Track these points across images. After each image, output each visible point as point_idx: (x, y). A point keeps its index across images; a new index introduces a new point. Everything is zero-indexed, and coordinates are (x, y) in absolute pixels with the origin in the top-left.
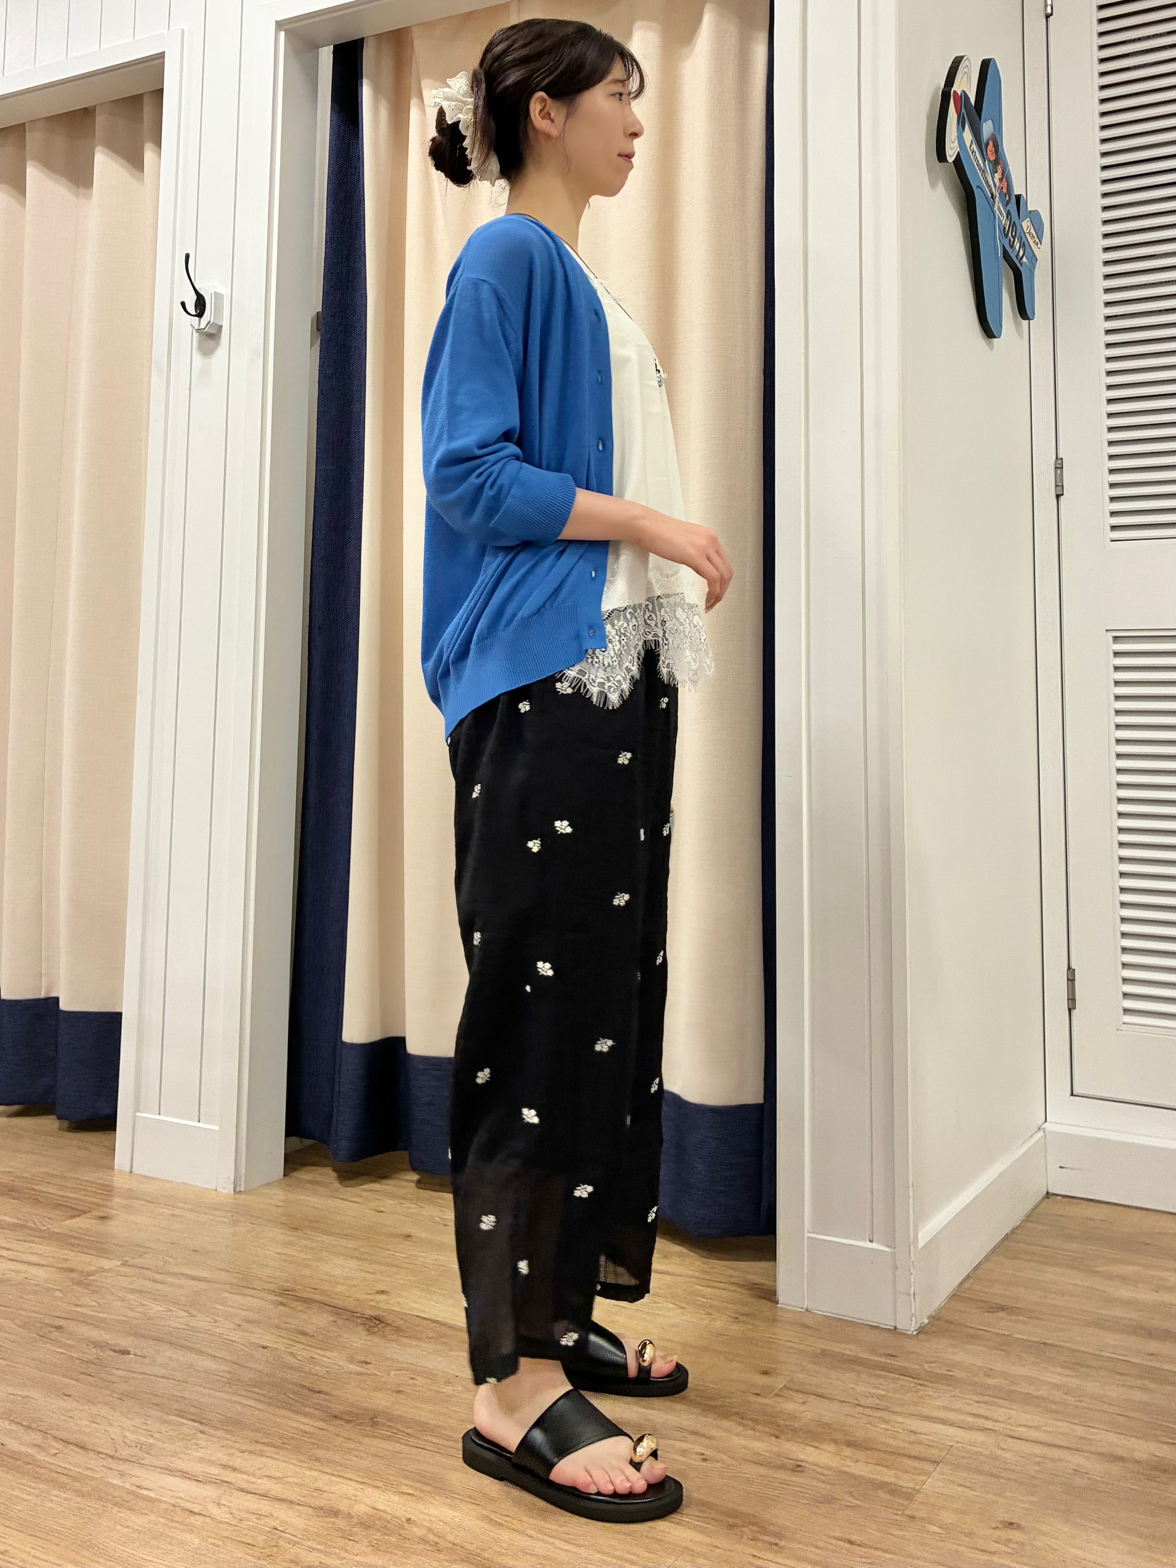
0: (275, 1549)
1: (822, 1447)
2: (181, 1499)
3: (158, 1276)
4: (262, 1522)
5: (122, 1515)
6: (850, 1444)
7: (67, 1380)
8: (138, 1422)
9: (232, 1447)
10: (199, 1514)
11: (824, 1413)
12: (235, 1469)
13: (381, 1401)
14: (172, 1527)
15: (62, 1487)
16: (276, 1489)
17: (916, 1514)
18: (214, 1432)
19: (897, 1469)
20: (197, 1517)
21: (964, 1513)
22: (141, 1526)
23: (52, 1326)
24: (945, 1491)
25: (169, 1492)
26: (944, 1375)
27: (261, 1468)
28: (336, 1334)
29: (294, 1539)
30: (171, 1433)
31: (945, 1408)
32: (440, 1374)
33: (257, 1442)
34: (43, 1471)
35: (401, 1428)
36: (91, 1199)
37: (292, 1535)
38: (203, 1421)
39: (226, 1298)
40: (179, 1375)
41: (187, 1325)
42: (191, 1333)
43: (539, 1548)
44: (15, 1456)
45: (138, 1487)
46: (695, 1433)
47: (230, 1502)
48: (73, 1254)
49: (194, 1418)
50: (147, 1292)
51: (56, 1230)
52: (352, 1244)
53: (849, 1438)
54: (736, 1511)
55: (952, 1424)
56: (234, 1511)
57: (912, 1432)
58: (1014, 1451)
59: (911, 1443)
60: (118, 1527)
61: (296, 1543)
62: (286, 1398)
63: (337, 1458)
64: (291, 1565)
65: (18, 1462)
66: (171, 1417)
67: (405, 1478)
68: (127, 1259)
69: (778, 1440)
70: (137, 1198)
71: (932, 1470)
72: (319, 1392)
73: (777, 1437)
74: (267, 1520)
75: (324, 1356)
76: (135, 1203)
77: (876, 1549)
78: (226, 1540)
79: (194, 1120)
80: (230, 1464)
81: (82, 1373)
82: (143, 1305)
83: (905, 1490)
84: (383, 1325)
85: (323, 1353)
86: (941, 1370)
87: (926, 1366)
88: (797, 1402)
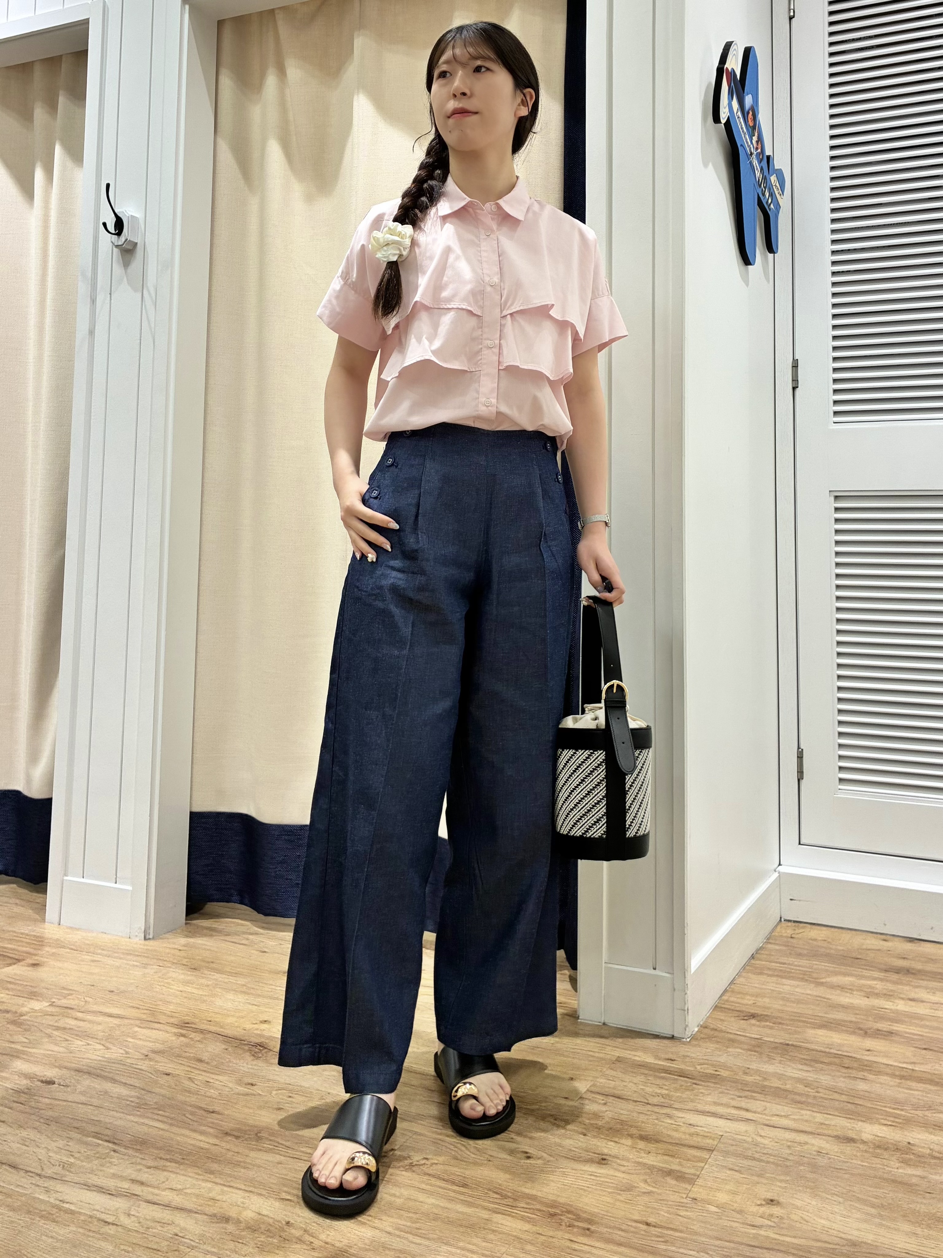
1: (621, 1142)
2: (98, 1211)
3: (80, 1015)
4: (165, 1229)
5: (47, 1227)
6: (642, 1138)
8: (61, 1143)
9: (140, 1164)
10: (113, 1224)
11: (622, 1111)
12: (142, 1183)
13: (264, 1118)
14: (90, 1236)
16: (177, 1199)
17: (697, 1196)
19: (680, 1158)
20: (110, 1227)
21: (736, 1194)
22: (63, 1236)
24: (719, 1175)
25: (87, 1205)
26: (714, 1074)
27: (164, 1182)
28: (228, 1060)
30: (89, 1153)
31: (716, 1104)
33: (161, 1159)
35: (281, 1142)
36: (25, 949)
38: (117, 1141)
39: (136, 1032)
40: (95, 1101)
41: (105, 1057)
42: (107, 1064)
45: (61, 1201)
46: (519, 1134)
47: (138, 1212)
49: (107, 1139)
50: (70, 1029)
52: (241, 981)
53: (641, 1133)
54: (555, 1202)
55: (720, 1117)
56: (141, 1220)
57: (691, 1124)
58: (770, 1138)
59: (689, 1134)
60: (44, 1237)
61: (193, 1247)
62: (185, 1118)
63: (227, 1170)
66: (90, 1139)
67: (284, 1185)
68: (54, 1000)
69: (586, 1137)
70: (63, 946)
71: (708, 1157)
72: (213, 1112)
73: (585, 1135)
74: (169, 1227)
75: (216, 1080)
76: (63, 951)
77: (669, 1229)
78: (134, 1246)
80: (138, 1178)
81: (15, 1102)
83: (688, 1175)
84: (266, 1050)
85: (216, 1077)
86: (710, 1071)
87: (698, 1067)
88: (599, 1104)
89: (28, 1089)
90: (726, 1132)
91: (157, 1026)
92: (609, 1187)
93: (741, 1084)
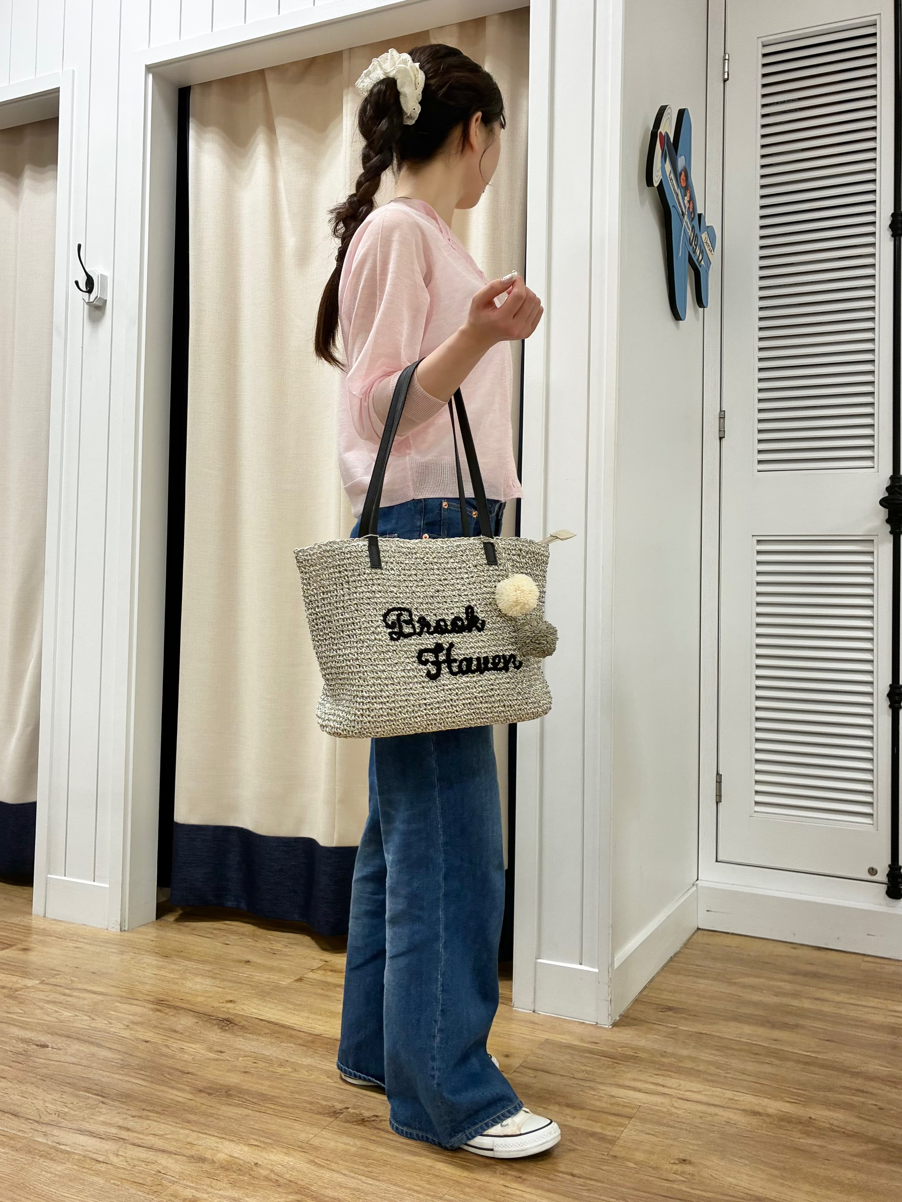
0: (160, 1187)
1: (549, 1108)
2: (91, 1152)
3: (68, 991)
4: (149, 1167)
5: (46, 1164)
6: (568, 1105)
7: (3, 1067)
8: (56, 1096)
9: (126, 1114)
10: (104, 1162)
11: (550, 1084)
12: (128, 1130)
13: (233, 1079)
15: (2, 1144)
16: (159, 1144)
17: (617, 1154)
18: (112, 1102)
19: (604, 1123)
20: (102, 1165)
21: (652, 1153)
22: (60, 1172)
24: (637, 1138)
25: (81, 1147)
26: (634, 1056)
27: (147, 1129)
28: (199, 1031)
29: (173, 1179)
30: (81, 1104)
31: (635, 1080)
32: (275, 1059)
33: (144, 1110)
35: (248, 1099)
36: (16, 936)
37: (172, 1176)
38: (104, 1095)
39: (118, 1006)
40: (84, 1062)
41: (90, 1026)
42: (93, 1032)
45: (57, 1143)
47: (125, 1153)
48: (4, 975)
49: (96, 1092)
52: (208, 967)
53: (568, 1102)
55: (640, 1091)
56: (128, 1160)
57: (612, 1096)
58: (684, 1109)
59: (613, 1104)
60: (44, 1173)
61: (174, 1183)
62: (164, 1078)
63: (202, 1120)
64: (172, 1199)
66: (81, 1092)
67: (252, 1134)
68: (44, 979)
70: (49, 935)
71: (627, 1123)
72: (188, 1073)
74: (152, 1166)
75: (190, 1047)
76: (48, 939)
77: (592, 1179)
78: (123, 1180)
79: (91, 880)
80: (125, 1125)
81: (13, 1061)
82: (57, 1012)
83: (608, 1137)
84: (232, 1024)
85: (190, 1045)
86: (630, 1053)
87: (619, 1049)
88: (530, 1077)
89: (24, 1051)
90: (644, 1103)
91: (136, 1002)
93: (659, 1064)
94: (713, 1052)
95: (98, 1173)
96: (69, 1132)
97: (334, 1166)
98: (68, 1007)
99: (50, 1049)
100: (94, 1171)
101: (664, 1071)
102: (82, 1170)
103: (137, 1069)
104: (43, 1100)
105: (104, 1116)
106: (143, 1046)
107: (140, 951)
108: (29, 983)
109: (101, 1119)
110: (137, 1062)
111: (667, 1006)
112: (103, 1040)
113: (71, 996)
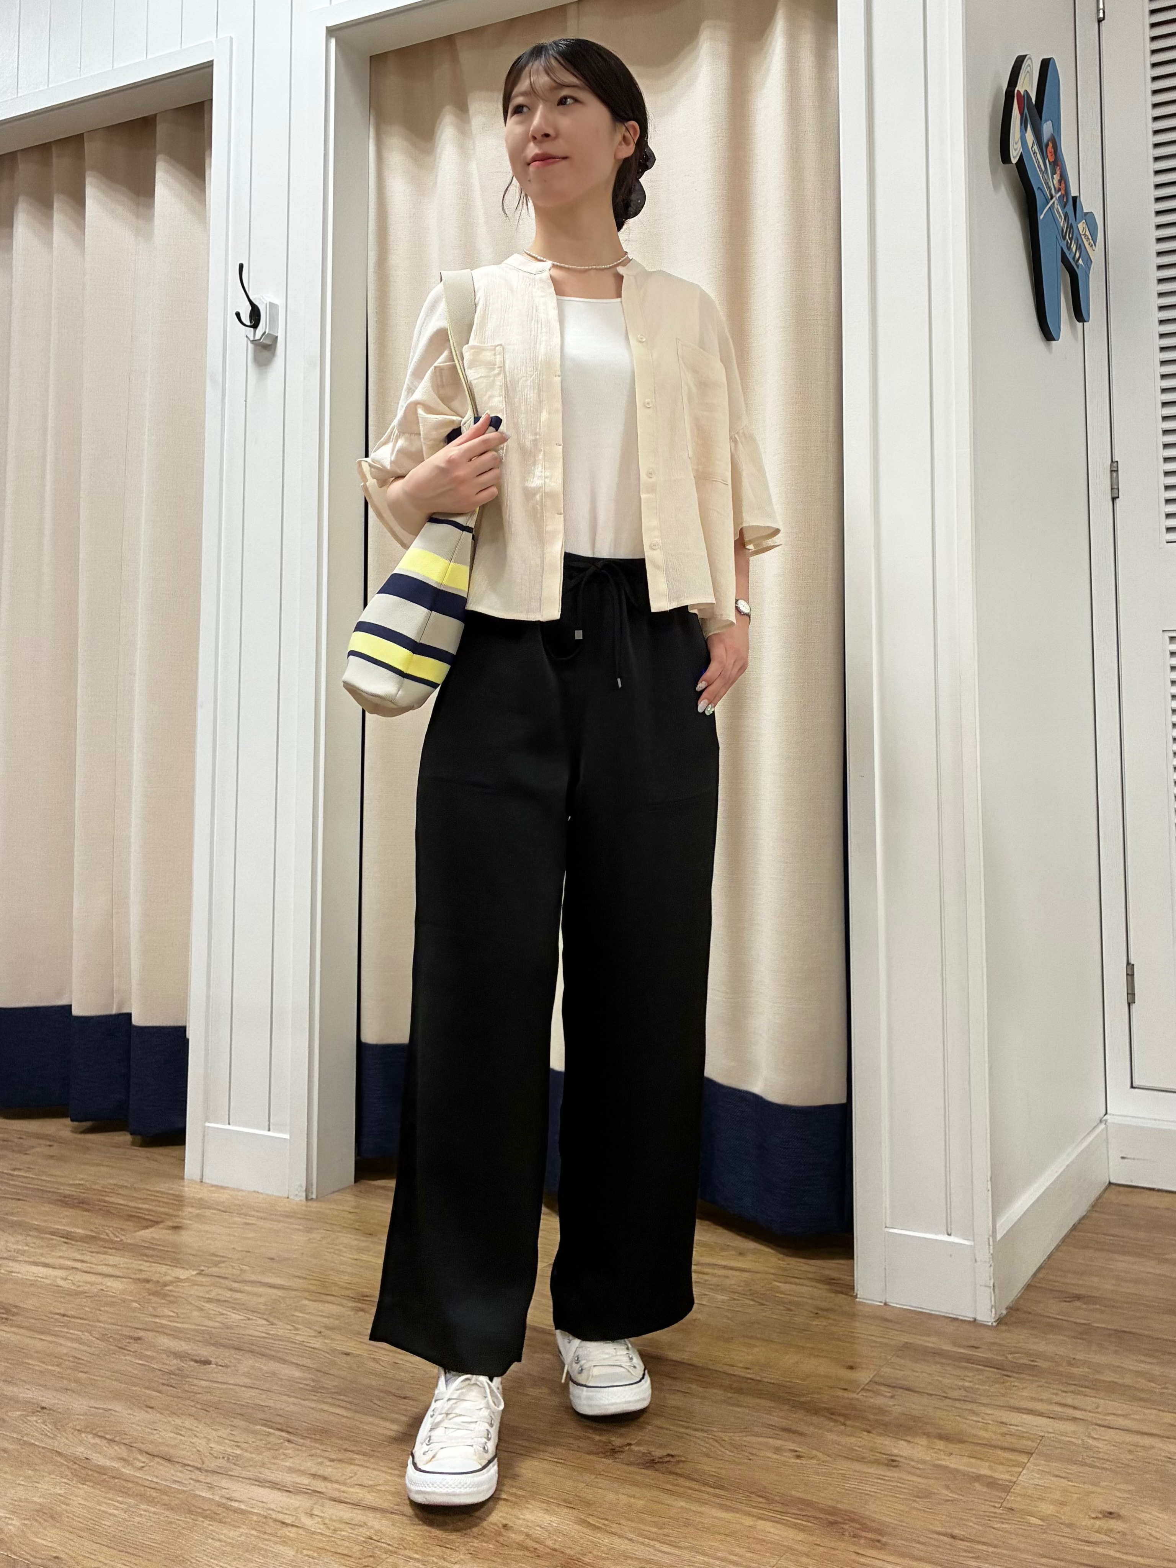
0: (372, 1559)
1: (916, 1441)
2: (273, 1510)
3: (235, 1285)
4: (355, 1531)
5: (212, 1528)
6: (941, 1437)
7: (147, 1391)
8: (224, 1432)
9: (321, 1456)
10: (293, 1526)
11: (914, 1406)
12: (325, 1479)
14: (266, 1540)
15: (151, 1501)
16: (369, 1498)
17: (1014, 1506)
18: (302, 1441)
19: (991, 1461)
20: (290, 1528)
21: (1062, 1503)
22: (233, 1539)
23: (130, 1337)
24: (1041, 1482)
25: (261, 1504)
26: (1030, 1365)
27: (352, 1477)
29: (390, 1548)
30: (258, 1443)
31: (1032, 1399)
33: (345, 1450)
34: (130, 1485)
36: (163, 1210)
37: (386, 1544)
38: (289, 1430)
39: (305, 1305)
40: (263, 1384)
41: (267, 1333)
42: (273, 1342)
43: (640, 1551)
44: (101, 1470)
45: (228, 1499)
46: (785, 1430)
47: (323, 1512)
48: (148, 1264)
49: (279, 1427)
50: (225, 1301)
51: (129, 1241)
53: (939, 1431)
54: (834, 1507)
55: (1041, 1414)
56: (327, 1521)
57: (1002, 1423)
58: (1105, 1440)
59: (1004, 1434)
60: (210, 1541)
61: (391, 1553)
62: (373, 1405)
65: (105, 1477)
66: (258, 1427)
68: (202, 1268)
69: (871, 1434)
70: (209, 1208)
71: (1026, 1461)
72: (406, 1398)
73: (869, 1432)
74: (362, 1530)
76: (208, 1213)
77: (979, 1543)
78: (320, 1551)
79: (264, 1130)
80: (320, 1472)
81: (163, 1384)
82: (223, 1314)
83: (1000, 1482)
86: (1025, 1361)
87: (1009, 1356)
88: (886, 1397)
89: (179, 1370)
90: (1049, 1433)
91: (330, 1299)
92: (902, 1493)
93: (1067, 1376)
94: (1142, 1358)
95: (285, 1541)
96: (242, 1482)
97: (615, 1528)
98: (237, 1306)
99: (214, 1366)
100: (281, 1537)
101: (1074, 1387)
102: (262, 1535)
103: (335, 1393)
104: (205, 1437)
105: (291, 1460)
106: (342, 1361)
107: (334, 1227)
108: (183, 1274)
109: (287, 1464)
110: (335, 1384)
111: (1073, 1294)
112: (287, 1353)
113: (241, 1292)
